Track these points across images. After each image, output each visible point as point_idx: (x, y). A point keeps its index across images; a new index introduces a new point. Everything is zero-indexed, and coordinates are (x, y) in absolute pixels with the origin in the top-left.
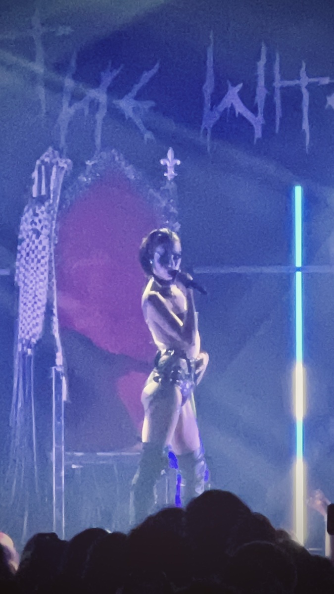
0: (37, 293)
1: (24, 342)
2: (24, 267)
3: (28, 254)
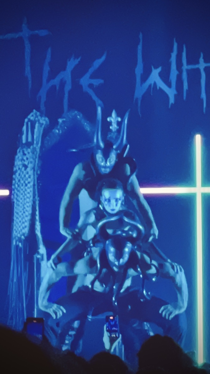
0: (25, 206)
1: (17, 238)
2: (17, 189)
3: (19, 181)
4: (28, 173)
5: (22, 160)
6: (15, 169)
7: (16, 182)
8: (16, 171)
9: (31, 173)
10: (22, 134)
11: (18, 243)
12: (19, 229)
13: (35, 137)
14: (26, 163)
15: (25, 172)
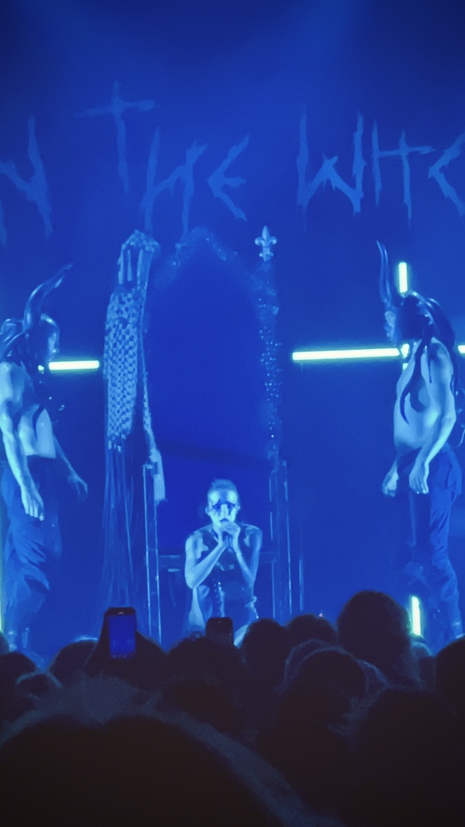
0: (126, 386)
1: (114, 438)
2: (111, 359)
3: (115, 345)
4: (128, 332)
5: (119, 311)
6: (107, 327)
7: (109, 347)
8: (110, 330)
9: (133, 332)
10: (117, 269)
11: (115, 446)
12: (118, 423)
13: (139, 274)
14: (125, 316)
15: (123, 331)
